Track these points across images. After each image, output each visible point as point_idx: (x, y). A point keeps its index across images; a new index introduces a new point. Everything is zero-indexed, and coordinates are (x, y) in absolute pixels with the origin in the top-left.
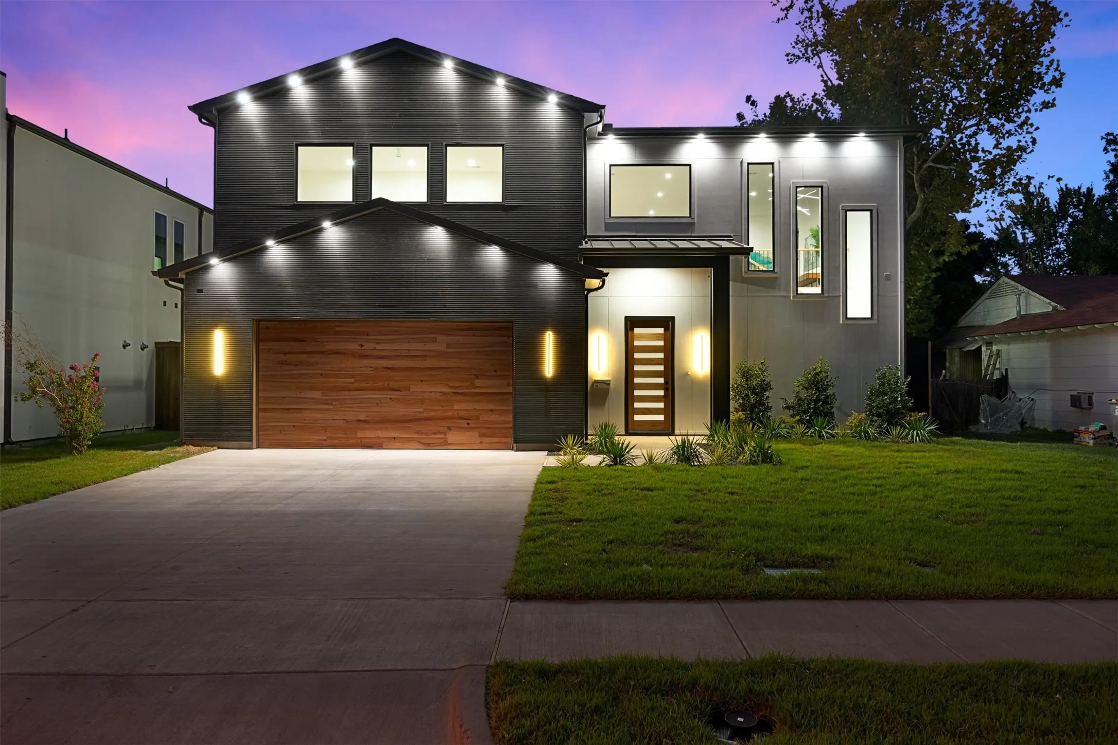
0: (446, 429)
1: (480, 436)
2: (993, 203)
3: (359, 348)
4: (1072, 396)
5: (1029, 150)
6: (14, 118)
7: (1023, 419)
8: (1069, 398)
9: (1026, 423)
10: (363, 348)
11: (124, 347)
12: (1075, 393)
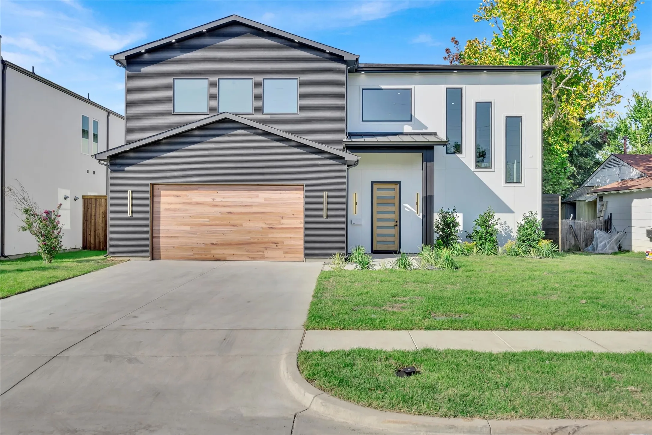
0: (264, 249)
1: (284, 253)
2: (599, 111)
3: (213, 200)
4: (647, 230)
5: (621, 78)
6: (6, 62)
7: (620, 245)
8: (646, 232)
9: (622, 247)
10: (215, 201)
11: (65, 198)
12: (649, 229)
